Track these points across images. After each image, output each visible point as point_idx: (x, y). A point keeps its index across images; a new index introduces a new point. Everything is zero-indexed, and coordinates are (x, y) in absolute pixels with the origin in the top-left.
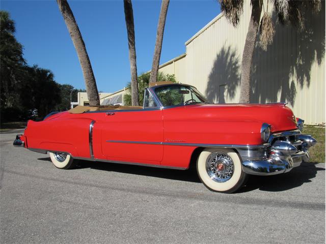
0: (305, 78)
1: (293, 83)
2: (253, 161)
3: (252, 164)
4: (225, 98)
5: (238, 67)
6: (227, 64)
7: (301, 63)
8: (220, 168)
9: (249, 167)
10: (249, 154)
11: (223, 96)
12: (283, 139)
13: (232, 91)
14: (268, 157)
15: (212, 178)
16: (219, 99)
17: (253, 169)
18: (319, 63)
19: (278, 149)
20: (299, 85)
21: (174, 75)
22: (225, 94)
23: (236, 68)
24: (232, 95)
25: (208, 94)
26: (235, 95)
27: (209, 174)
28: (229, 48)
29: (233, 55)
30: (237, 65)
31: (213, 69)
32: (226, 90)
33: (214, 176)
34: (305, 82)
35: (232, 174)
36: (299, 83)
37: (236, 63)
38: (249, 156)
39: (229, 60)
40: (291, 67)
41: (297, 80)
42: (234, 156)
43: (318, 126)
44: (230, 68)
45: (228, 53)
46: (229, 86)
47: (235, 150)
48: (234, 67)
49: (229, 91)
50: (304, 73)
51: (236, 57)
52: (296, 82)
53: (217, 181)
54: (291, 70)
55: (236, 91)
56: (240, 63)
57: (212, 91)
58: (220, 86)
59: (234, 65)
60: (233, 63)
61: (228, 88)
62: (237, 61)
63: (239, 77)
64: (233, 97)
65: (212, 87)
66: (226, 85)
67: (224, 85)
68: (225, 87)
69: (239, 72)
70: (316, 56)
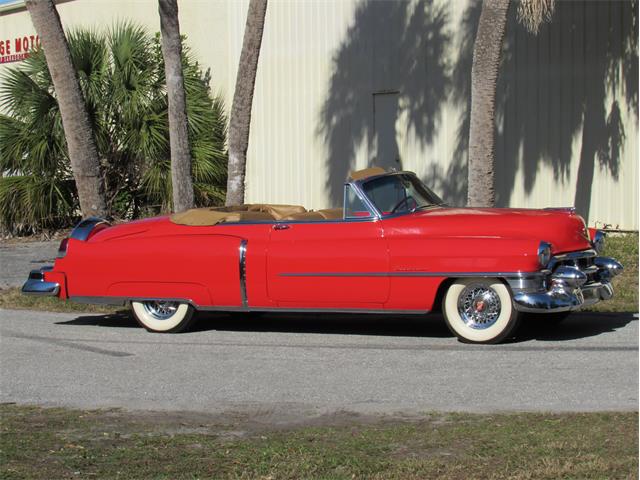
1: (616, 109)
2: (529, 294)
3: (525, 299)
4: (401, 142)
5: (447, 39)
6: (408, 21)
8: (479, 307)
9: (521, 303)
10: (521, 284)
11: (393, 133)
12: (570, 263)
13: (425, 120)
14: (548, 289)
15: (469, 324)
16: (375, 142)
17: (528, 305)
19: (562, 278)
20: (633, 118)
22: (401, 124)
23: (441, 41)
25: (334, 120)
26: (437, 134)
27: (463, 319)
30: (444, 30)
31: (350, 32)
32: (404, 116)
33: (471, 322)
35: (499, 311)
36: (632, 110)
37: (440, 22)
38: (521, 286)
39: (411, 9)
40: (612, 62)
41: (628, 102)
42: (501, 289)
44: (419, 40)
46: (414, 98)
47: (503, 281)
48: (430, 36)
49: (415, 118)
52: (623, 107)
53: (476, 327)
54: (610, 70)
55: (440, 120)
56: (454, 26)
57: (350, 110)
58: (374, 94)
59: (430, 30)
60: (426, 23)
61: (411, 107)
62: (442, 17)
63: (450, 73)
64: (430, 140)
65: (350, 96)
66: (402, 96)
67: (395, 94)
68: (401, 102)
69: (452, 54)
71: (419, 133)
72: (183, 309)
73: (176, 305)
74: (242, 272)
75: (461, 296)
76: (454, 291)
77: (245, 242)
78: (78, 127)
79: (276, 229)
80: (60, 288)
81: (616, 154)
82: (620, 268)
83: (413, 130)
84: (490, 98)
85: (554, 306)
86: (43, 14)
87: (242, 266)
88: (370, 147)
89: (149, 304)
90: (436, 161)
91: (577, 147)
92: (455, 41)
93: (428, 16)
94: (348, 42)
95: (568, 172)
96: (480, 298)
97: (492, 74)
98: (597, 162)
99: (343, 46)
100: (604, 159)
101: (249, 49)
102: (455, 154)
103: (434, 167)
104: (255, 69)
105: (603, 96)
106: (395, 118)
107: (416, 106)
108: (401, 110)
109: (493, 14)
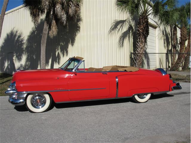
0: (65, 52)
1: (58, 53)
4: (14, 61)
5: (24, 44)
6: (15, 41)
7: (63, 44)
13: (19, 57)
18: (72, 45)
20: (62, 55)
22: (14, 58)
23: (22, 44)
24: (19, 59)
26: (22, 59)
28: (17, 32)
29: (20, 36)
30: (23, 42)
31: (4, 43)
32: (15, 56)
34: (65, 54)
39: (16, 39)
40: (57, 46)
41: (61, 52)
44: (18, 44)
45: (16, 35)
46: (17, 54)
48: (20, 43)
49: (17, 57)
50: (65, 50)
51: (22, 38)
52: (60, 53)
54: (57, 48)
55: (22, 57)
56: (25, 41)
57: (4, 56)
58: (8, 53)
61: (16, 55)
63: (24, 49)
65: (4, 54)
66: (14, 53)
67: (13, 53)
68: (14, 55)
69: (25, 46)
70: (70, 42)
81: (59, 61)
83: (17, 59)
88: (8, 62)
90: (22, 64)
92: (25, 44)
93: (19, 40)
94: (3, 45)
102: (26, 63)
105: (56, 52)
107: (17, 55)
108: (14, 56)
109: (45, 34)
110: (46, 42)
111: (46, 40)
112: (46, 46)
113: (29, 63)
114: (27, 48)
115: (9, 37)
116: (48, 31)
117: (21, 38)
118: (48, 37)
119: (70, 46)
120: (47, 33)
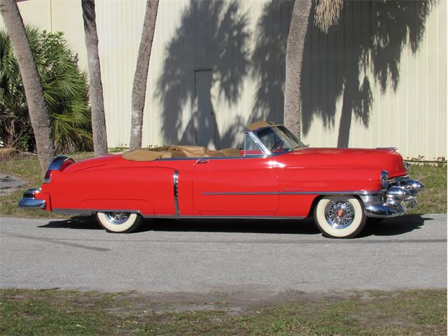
0: (389, 76)
1: (366, 81)
2: (372, 205)
3: (371, 208)
4: (214, 102)
5: (247, 35)
6: (219, 24)
7: (382, 45)
8: (340, 214)
9: (369, 211)
11: (209, 96)
12: (396, 184)
13: (232, 88)
14: (385, 202)
16: (196, 101)
17: (373, 212)
18: (414, 48)
19: (392, 194)
20: (379, 86)
21: (61, 34)
22: (215, 90)
23: (242, 37)
24: (232, 95)
25: (167, 88)
26: (240, 96)
27: (329, 223)
29: (234, 7)
30: (245, 30)
31: (178, 31)
32: (217, 85)
33: (335, 225)
34: (389, 82)
35: (353, 217)
36: (378, 82)
37: (242, 24)
38: (368, 200)
39: (221, 16)
40: (364, 51)
41: (375, 76)
42: (355, 202)
43: (412, 161)
44: (227, 36)
46: (224, 74)
47: (357, 197)
48: (235, 33)
49: (224, 86)
50: (387, 65)
51: (241, 12)
52: (371, 80)
53: (338, 228)
54: (363, 56)
55: (242, 88)
56: (252, 27)
57: (178, 82)
58: (195, 71)
59: (235, 29)
60: (233, 25)
61: (221, 80)
62: (243, 21)
63: (249, 58)
64: (235, 100)
65: (178, 72)
66: (216, 72)
67: (210, 71)
68: (215, 76)
69: (251, 46)
70: (408, 36)
71: (228, 96)
72: (133, 218)
73: (128, 214)
74: (175, 192)
75: (327, 208)
76: (323, 204)
77: (177, 172)
78: (35, 94)
79: (198, 163)
80: (46, 203)
81: (367, 110)
82: (422, 186)
83: (223, 94)
84: (299, 74)
85: (390, 213)
86: (12, 18)
87: (175, 188)
88: (193, 105)
89: (109, 214)
90: (239, 114)
91: (339, 105)
92: (253, 37)
93: (232, 21)
94: (176, 38)
95: (333, 122)
96: (340, 208)
97: (299, 58)
98: (353, 115)
99: (174, 40)
100: (359, 114)
101: (146, 42)
102: (253, 110)
103: (238, 118)
104: (149, 55)
105: (358, 73)
106: (210, 86)
107: (225, 79)
108: (215, 81)
109: (300, 20)
110: (301, 47)
111: (302, 42)
112: (302, 62)
113: (267, 112)
114: (260, 51)
115: (199, 6)
116: (309, 7)
117: (239, 12)
118: (313, 28)
119: (406, 51)
120: (307, 14)
